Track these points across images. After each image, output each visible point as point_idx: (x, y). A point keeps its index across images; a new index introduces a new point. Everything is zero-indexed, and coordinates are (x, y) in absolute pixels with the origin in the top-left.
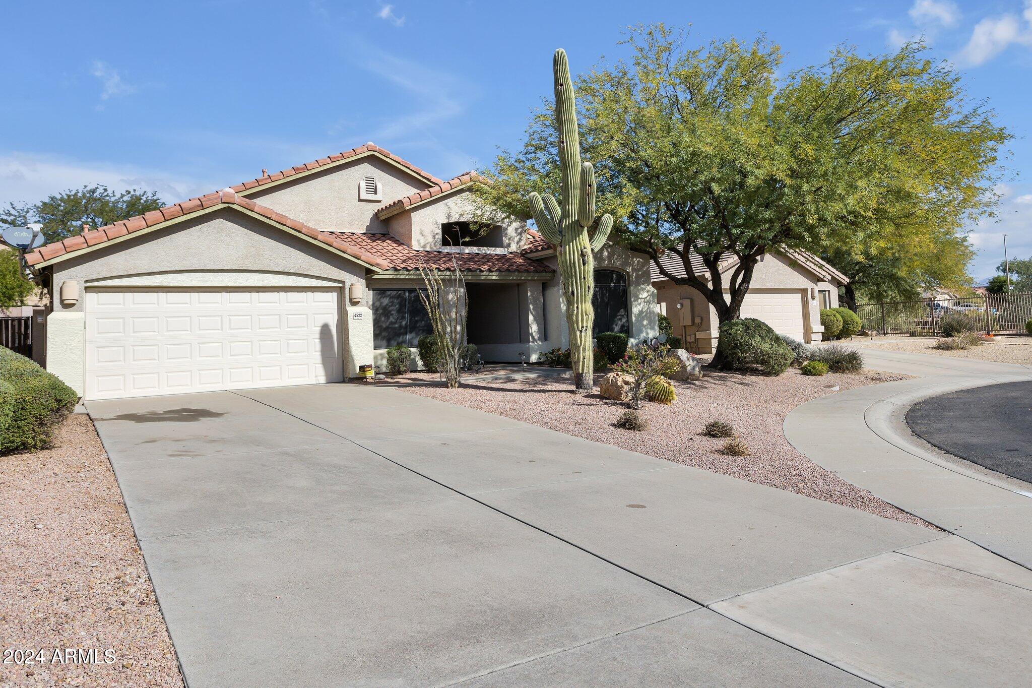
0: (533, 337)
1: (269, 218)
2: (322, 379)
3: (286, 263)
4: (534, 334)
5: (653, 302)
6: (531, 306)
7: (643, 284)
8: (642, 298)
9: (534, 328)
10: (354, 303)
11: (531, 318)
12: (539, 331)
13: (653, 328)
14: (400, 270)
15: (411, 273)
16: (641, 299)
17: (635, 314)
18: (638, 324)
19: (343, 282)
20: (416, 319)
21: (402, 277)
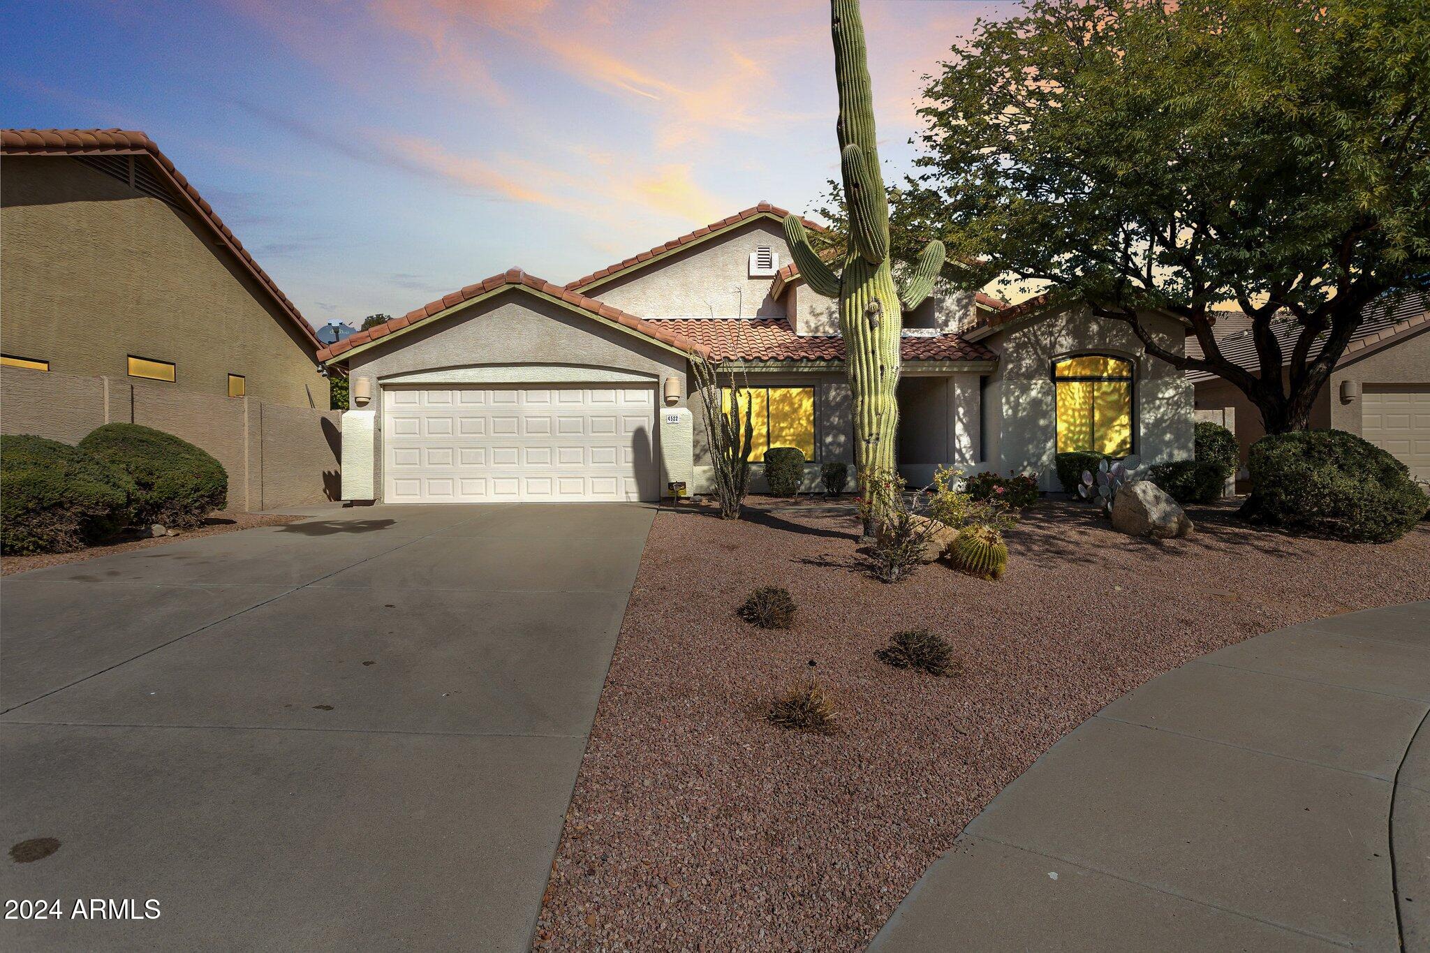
0: (962, 455)
1: (560, 299)
2: (634, 497)
3: (585, 353)
4: (964, 450)
5: (1186, 404)
6: (961, 410)
7: (1168, 376)
8: (1163, 398)
9: (963, 441)
10: (671, 404)
11: (959, 428)
12: (973, 446)
13: (1183, 447)
14: (751, 361)
15: (768, 364)
16: (1160, 399)
17: (1148, 424)
18: (1151, 439)
19: (657, 376)
20: (782, 425)
21: (757, 370)
